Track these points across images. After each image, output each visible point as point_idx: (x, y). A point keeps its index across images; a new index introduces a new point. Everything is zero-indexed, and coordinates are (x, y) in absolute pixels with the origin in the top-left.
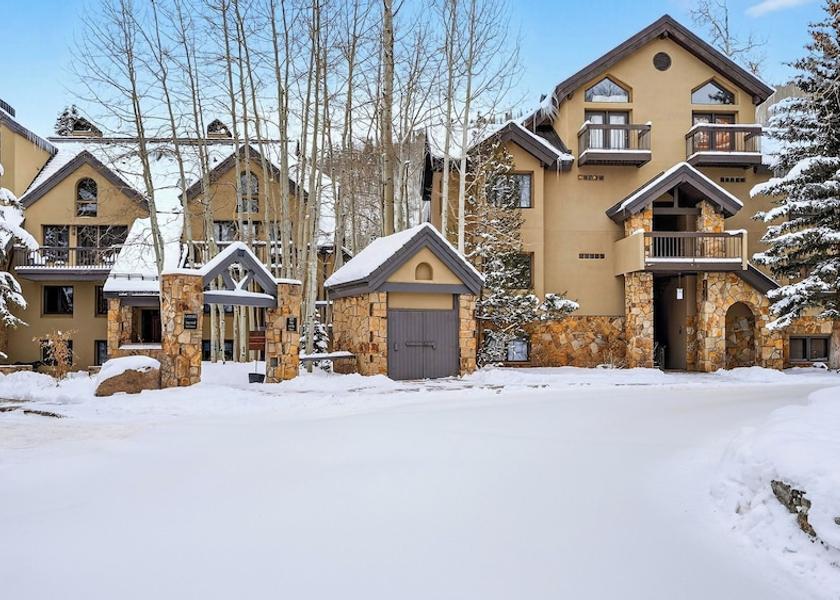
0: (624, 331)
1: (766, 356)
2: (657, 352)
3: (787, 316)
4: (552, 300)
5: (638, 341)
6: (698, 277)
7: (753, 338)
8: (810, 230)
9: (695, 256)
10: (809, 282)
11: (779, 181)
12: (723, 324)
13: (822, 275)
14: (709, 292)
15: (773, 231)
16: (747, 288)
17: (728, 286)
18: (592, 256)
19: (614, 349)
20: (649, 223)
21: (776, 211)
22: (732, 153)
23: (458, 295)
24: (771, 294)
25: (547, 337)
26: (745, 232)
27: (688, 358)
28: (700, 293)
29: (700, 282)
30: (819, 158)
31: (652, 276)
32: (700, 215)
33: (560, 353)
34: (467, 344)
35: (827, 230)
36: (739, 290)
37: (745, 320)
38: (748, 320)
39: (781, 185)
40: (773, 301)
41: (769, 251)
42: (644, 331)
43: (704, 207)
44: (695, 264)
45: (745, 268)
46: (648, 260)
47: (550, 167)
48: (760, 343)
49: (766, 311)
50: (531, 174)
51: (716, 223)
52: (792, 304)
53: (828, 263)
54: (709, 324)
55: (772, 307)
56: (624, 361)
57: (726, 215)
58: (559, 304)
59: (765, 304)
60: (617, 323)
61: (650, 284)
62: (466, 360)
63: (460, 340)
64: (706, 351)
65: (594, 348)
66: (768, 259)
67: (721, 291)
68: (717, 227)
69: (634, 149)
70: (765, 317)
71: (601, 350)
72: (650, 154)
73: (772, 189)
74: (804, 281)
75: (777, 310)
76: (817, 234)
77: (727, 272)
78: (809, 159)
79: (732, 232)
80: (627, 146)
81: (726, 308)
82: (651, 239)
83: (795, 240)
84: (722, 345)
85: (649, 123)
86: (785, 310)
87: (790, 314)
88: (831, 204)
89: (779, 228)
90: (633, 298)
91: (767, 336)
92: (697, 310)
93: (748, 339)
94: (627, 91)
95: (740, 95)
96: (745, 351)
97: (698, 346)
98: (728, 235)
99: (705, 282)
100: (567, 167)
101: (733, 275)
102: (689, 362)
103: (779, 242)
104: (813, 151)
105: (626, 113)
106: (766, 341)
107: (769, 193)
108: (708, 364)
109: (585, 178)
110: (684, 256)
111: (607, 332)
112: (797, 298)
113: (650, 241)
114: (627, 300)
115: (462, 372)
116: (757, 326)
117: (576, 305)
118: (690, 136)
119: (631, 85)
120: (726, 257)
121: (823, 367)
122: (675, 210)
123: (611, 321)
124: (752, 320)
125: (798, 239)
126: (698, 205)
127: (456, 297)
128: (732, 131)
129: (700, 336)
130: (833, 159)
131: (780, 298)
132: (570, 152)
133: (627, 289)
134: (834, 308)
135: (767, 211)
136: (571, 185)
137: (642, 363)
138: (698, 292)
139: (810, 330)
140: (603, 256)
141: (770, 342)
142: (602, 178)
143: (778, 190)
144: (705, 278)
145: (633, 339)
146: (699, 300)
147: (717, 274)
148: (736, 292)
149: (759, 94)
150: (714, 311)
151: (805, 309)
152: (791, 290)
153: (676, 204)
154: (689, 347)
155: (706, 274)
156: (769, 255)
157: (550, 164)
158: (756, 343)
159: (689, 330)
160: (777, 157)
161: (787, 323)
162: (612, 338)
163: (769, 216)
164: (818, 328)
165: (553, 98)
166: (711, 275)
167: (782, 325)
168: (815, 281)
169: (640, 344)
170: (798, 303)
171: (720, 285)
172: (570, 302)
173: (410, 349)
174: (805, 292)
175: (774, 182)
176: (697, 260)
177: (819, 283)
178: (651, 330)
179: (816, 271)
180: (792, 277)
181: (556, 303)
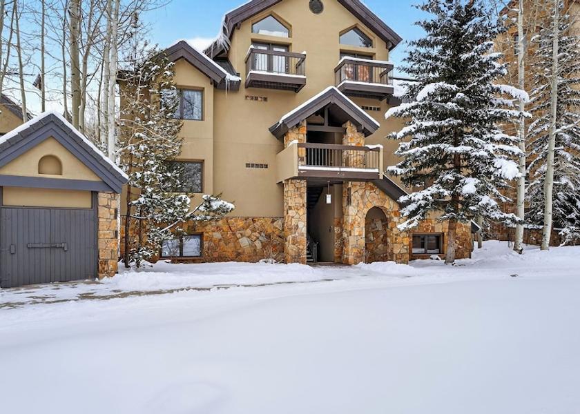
0: (283, 230)
1: (396, 251)
2: (309, 248)
3: (415, 218)
4: (209, 201)
5: (294, 239)
6: (343, 185)
7: (386, 236)
8: (434, 145)
9: (341, 166)
10: (433, 189)
11: (408, 105)
12: (363, 225)
13: (444, 184)
14: (352, 198)
15: (403, 146)
16: (382, 195)
17: (368, 193)
18: (257, 166)
19: (275, 246)
20: (303, 137)
21: (406, 129)
22: (371, 84)
23: (97, 193)
24: (403, 199)
25: (217, 235)
26: (381, 147)
27: (336, 252)
28: (345, 199)
29: (345, 190)
30: (441, 83)
31: (305, 183)
32: (345, 133)
33: (229, 250)
34: (109, 245)
35: (447, 145)
36: (376, 196)
37: (380, 222)
38: (382, 222)
39: (410, 109)
40: (402, 206)
41: (400, 164)
42: (299, 231)
43: (349, 127)
44: (341, 172)
45: (381, 178)
46: (300, 168)
47: (219, 86)
48: (392, 240)
49: (397, 214)
50: (202, 90)
51: (359, 140)
52: (419, 207)
53: (448, 173)
54: (352, 225)
55: (402, 211)
56: (282, 257)
57: (366, 133)
58: (215, 205)
59: (396, 208)
60: (278, 224)
61: (304, 190)
62: (106, 262)
63: (100, 241)
64: (350, 247)
65: (258, 244)
66: (399, 171)
67: (362, 196)
68: (359, 143)
69: (292, 74)
70: (396, 219)
71: (264, 246)
72: (305, 79)
73: (403, 111)
74: (429, 189)
75: (407, 213)
76: (439, 149)
77: (367, 181)
78: (434, 84)
79: (371, 147)
80: (287, 71)
81: (366, 211)
82: (304, 149)
83: (422, 153)
84: (363, 241)
85: (304, 53)
86: (413, 213)
87: (418, 217)
88: (451, 122)
89: (408, 144)
90: (289, 202)
91: (397, 235)
92: (342, 214)
93: (382, 236)
94: (288, 27)
95: (376, 41)
96: (379, 246)
97: (343, 243)
98: (369, 150)
99: (349, 189)
100: (234, 87)
101: (372, 184)
102: (336, 255)
103: (409, 155)
104: (435, 80)
105: (287, 46)
106: (396, 239)
107: (400, 115)
108: (351, 258)
109: (252, 98)
110: (331, 165)
111: (269, 231)
112: (423, 203)
113: (303, 152)
114: (285, 204)
115: (100, 275)
116: (389, 227)
117: (231, 206)
118: (338, 69)
119: (291, 24)
120: (366, 168)
121: (437, 259)
122: (326, 128)
123: (273, 222)
124: (385, 221)
125: (425, 152)
126: (343, 126)
127: (94, 194)
128: (371, 66)
129: (345, 235)
130: (452, 86)
131: (409, 202)
132: (238, 75)
133: (285, 194)
134: (453, 211)
135: (397, 132)
136: (238, 104)
137: (297, 259)
138: (344, 198)
139: (427, 229)
140: (266, 166)
141: (399, 239)
142: (265, 99)
143: (407, 113)
144: (350, 186)
145: (290, 238)
146: (344, 204)
147: (358, 183)
148: (374, 198)
149: (391, 41)
150: (356, 213)
151: (428, 212)
152: (419, 196)
153: (326, 124)
154: (337, 244)
155: (350, 183)
156: (400, 167)
157: (218, 81)
158: (389, 240)
159: (337, 230)
160: (406, 87)
161: (414, 224)
162: (274, 237)
163: (400, 134)
164: (433, 228)
165: (224, 28)
166: (354, 183)
167: (410, 226)
168: (438, 188)
169: (295, 242)
170: (424, 208)
171: (361, 192)
172: (226, 203)
173: (32, 251)
174: (430, 198)
175: (404, 106)
176: (342, 169)
177: (441, 190)
178: (304, 230)
179: (438, 180)
180: (418, 185)
181: (213, 204)
